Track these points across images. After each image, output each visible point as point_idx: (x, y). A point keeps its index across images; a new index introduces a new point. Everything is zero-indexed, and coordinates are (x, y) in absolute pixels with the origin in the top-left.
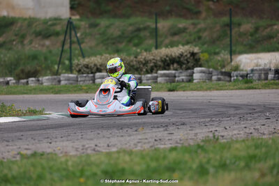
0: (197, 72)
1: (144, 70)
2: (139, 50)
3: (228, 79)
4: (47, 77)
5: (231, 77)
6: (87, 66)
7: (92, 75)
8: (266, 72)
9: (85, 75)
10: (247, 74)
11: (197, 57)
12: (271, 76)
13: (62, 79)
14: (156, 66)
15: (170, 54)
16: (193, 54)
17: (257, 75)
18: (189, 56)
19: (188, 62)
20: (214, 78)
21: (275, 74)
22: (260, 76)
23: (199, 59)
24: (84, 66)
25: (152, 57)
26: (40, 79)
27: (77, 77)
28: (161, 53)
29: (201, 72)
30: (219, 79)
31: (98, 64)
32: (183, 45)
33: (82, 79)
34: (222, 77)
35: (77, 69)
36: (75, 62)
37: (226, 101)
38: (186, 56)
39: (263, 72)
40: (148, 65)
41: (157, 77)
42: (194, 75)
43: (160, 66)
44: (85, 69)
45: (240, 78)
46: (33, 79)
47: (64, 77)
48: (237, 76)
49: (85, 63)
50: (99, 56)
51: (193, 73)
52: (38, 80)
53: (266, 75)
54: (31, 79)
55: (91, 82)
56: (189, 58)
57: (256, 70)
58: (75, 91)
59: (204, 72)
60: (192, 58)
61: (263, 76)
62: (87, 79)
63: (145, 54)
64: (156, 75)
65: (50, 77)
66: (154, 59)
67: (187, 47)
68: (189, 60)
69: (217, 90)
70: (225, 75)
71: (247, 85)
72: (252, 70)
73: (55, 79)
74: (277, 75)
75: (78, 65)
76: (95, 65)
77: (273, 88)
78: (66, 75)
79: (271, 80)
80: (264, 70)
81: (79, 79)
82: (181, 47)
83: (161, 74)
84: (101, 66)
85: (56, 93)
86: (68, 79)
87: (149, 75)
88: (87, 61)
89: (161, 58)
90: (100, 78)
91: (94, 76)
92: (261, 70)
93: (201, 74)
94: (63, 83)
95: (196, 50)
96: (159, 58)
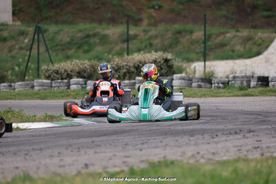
0: (177, 79)
1: (117, 76)
2: (110, 56)
3: (208, 86)
4: (20, 83)
5: (211, 84)
6: (57, 72)
7: (66, 81)
8: (249, 79)
9: (59, 81)
10: (229, 81)
11: (170, 63)
12: (253, 83)
13: (35, 84)
14: (129, 72)
15: (143, 60)
16: (166, 61)
17: (239, 82)
18: (162, 62)
19: (162, 69)
20: (194, 84)
21: (258, 81)
22: (242, 83)
23: (172, 65)
24: (54, 72)
25: (125, 63)
26: (13, 84)
27: (51, 83)
28: (133, 59)
29: (182, 78)
30: (200, 86)
31: (69, 70)
32: (156, 51)
33: (58, 85)
34: (202, 84)
35: (47, 75)
36: (44, 67)
37: (235, 108)
38: (160, 62)
39: (245, 79)
40: (121, 71)
41: (135, 83)
42: (174, 82)
43: (133, 72)
44: (55, 75)
45: (221, 85)
46: (5, 84)
47: (37, 82)
48: (218, 83)
49: (54, 68)
50: (69, 62)
51: (173, 79)
52: (11, 86)
53: (249, 82)
54: (3, 84)
55: (66, 88)
56: (162, 64)
57: (238, 77)
58: (63, 97)
59: (184, 79)
60: (165, 64)
61: (245, 83)
62: (62, 84)
63: (117, 59)
64: (133, 81)
65: (23, 83)
66: (126, 65)
67: (160, 53)
68: (162, 66)
69: (213, 96)
70: (206, 82)
71: (243, 92)
72: (234, 77)
73: (28, 85)
74: (259, 83)
75: (48, 70)
76: (65, 71)
77: (270, 96)
78: (40, 80)
79: (254, 87)
80: (246, 77)
81: (53, 85)
82: (153, 53)
83: (139, 80)
84: (71, 71)
85: (43, 99)
86: (42, 85)
87: (127, 82)
88: (56, 66)
89: (134, 64)
90: (75, 84)
91: (69, 82)
92: (243, 77)
93: (180, 81)
94: (36, 88)
95: (169, 56)
96: (132, 64)
